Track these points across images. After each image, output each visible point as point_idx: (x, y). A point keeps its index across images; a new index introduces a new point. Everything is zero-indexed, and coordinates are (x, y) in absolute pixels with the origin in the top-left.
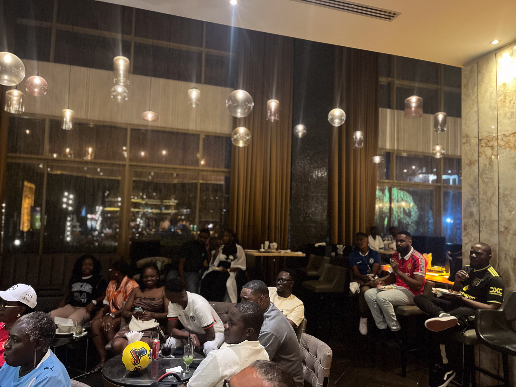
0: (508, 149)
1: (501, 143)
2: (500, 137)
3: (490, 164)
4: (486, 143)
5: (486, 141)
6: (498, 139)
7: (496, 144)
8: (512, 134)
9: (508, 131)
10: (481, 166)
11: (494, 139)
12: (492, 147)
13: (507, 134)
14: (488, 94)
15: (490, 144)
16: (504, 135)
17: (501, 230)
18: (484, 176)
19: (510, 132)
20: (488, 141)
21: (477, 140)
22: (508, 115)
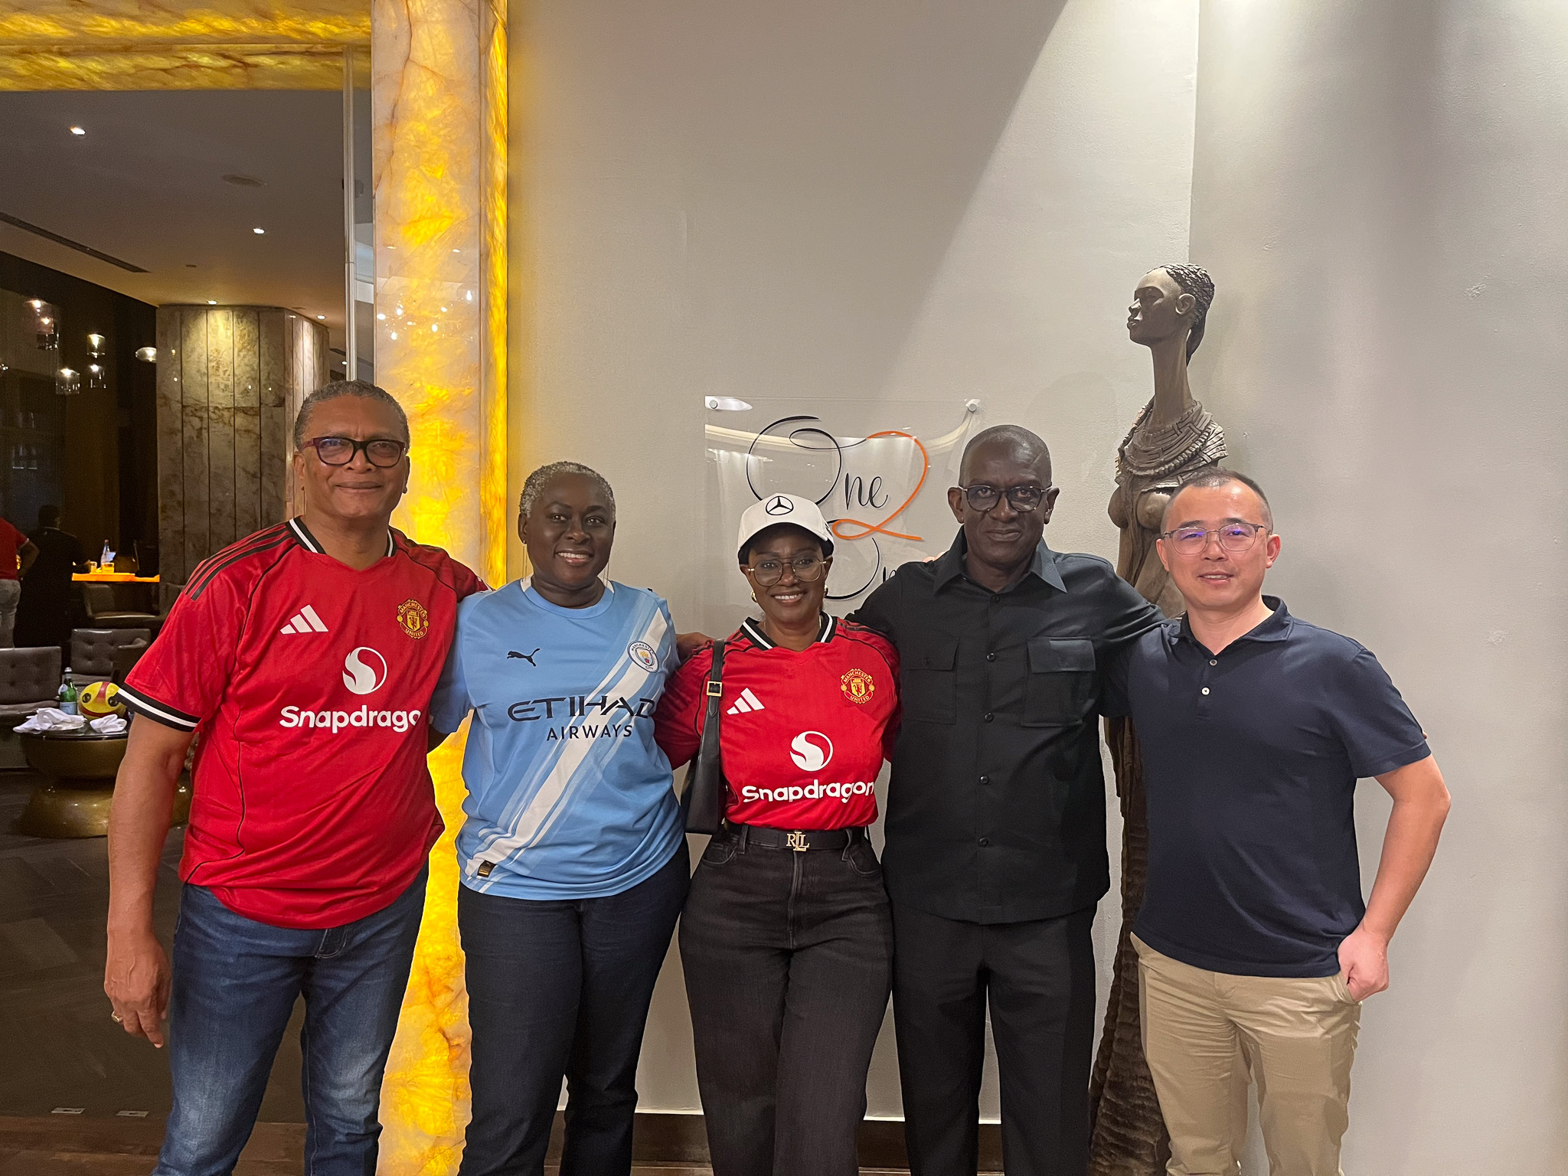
0: (221, 425)
1: (212, 415)
2: (211, 409)
3: (198, 437)
4: (192, 411)
5: (193, 410)
6: (208, 410)
7: (206, 416)
8: (226, 408)
9: (221, 404)
10: (186, 435)
11: (204, 410)
12: (201, 418)
13: (220, 407)
14: (195, 356)
15: (199, 414)
16: (216, 408)
17: (212, 511)
18: (189, 449)
19: (224, 406)
20: (196, 410)
21: (180, 405)
22: (222, 387)
